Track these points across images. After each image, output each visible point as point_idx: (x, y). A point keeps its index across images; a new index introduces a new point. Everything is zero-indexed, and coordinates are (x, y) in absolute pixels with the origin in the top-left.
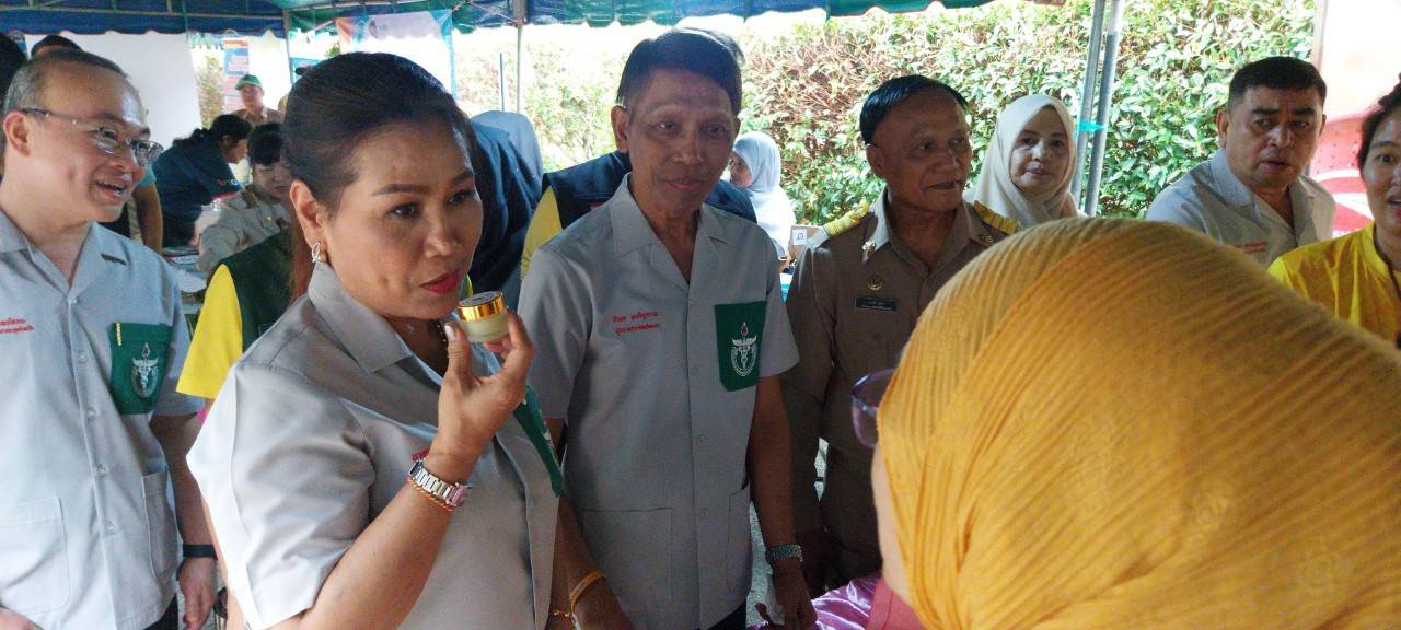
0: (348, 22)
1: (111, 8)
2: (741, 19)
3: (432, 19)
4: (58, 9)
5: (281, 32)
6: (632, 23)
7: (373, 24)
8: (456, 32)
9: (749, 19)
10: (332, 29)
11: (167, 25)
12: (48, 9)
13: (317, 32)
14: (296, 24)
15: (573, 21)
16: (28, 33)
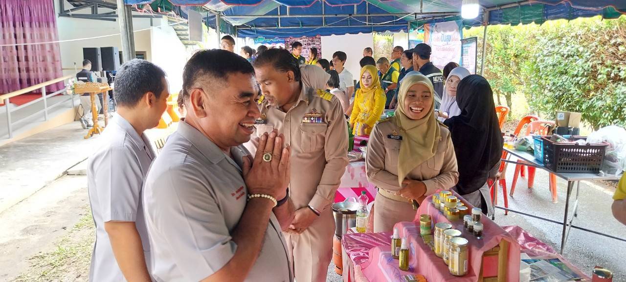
0: (428, 26)
1: (348, 25)
2: (568, 21)
3: (456, 24)
4: (331, 27)
5: (406, 30)
6: (527, 24)
7: (436, 26)
8: (464, 29)
9: (570, 21)
10: (423, 28)
11: (366, 30)
12: (328, 27)
13: (419, 30)
14: (412, 27)
15: (506, 23)
16: (322, 36)
